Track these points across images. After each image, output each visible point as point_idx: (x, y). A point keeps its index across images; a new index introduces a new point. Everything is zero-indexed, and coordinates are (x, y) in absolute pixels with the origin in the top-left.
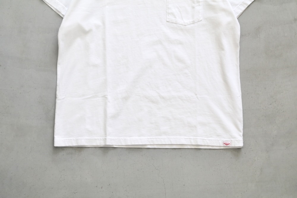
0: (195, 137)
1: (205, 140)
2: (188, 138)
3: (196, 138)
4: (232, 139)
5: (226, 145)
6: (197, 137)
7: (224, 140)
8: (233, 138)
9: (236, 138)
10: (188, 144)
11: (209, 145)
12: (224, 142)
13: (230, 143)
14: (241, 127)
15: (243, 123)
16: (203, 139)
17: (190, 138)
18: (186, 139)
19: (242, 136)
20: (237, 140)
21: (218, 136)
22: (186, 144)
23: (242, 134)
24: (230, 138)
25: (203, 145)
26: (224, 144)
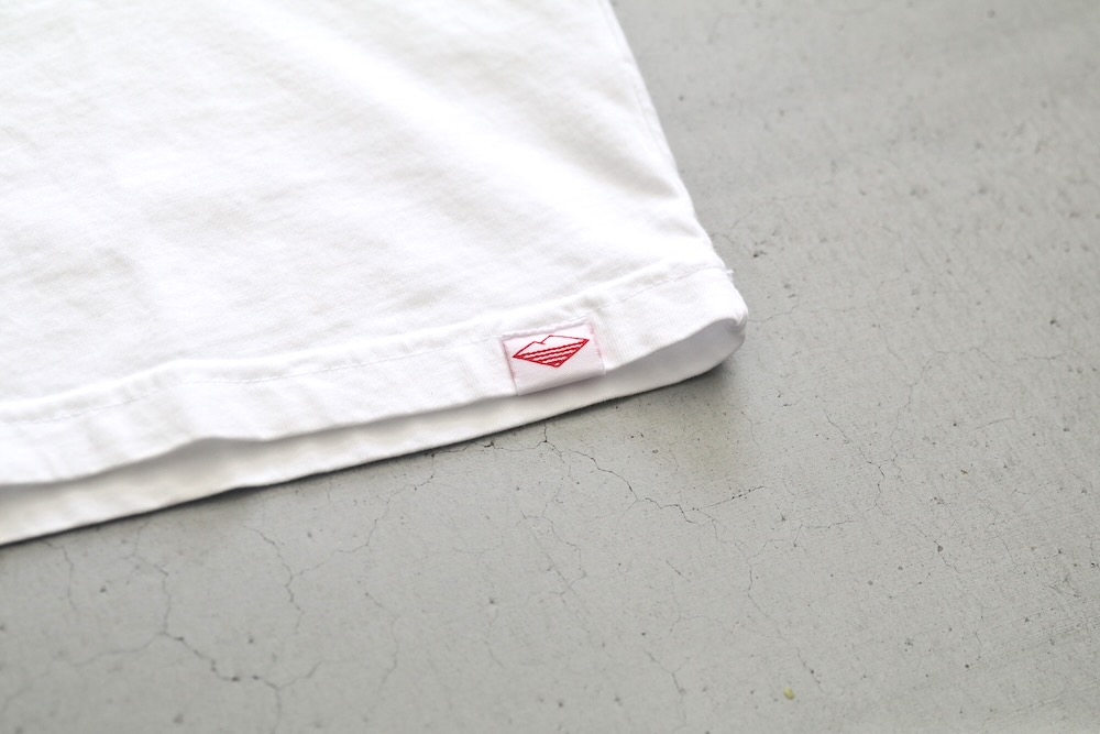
0: (144, 375)
1: (277, 374)
2: (48, 413)
3: (157, 381)
4: (593, 290)
5: (543, 375)
6: (163, 359)
7: (510, 320)
8: (595, 276)
9: (634, 266)
10: (66, 472)
11: (342, 419)
12: (516, 345)
13: (582, 333)
14: (652, 149)
15: (648, 104)
16: (253, 375)
17: (77, 405)
18: (31, 417)
19: (694, 223)
20: (648, 281)
21: (423, 299)
22: (45, 476)
23: (681, 205)
24: (567, 289)
25: (265, 434)
26: (519, 364)
